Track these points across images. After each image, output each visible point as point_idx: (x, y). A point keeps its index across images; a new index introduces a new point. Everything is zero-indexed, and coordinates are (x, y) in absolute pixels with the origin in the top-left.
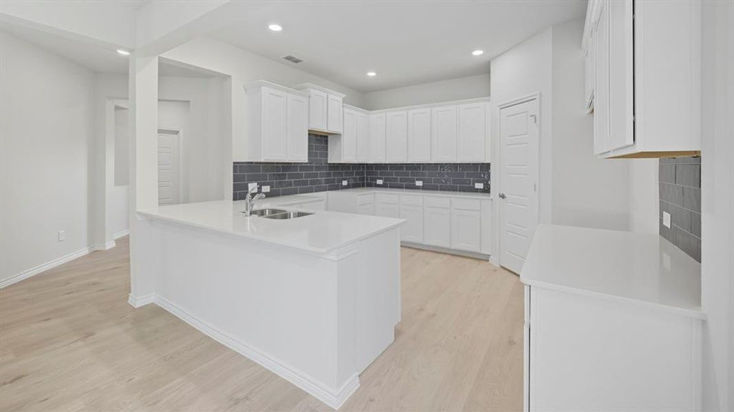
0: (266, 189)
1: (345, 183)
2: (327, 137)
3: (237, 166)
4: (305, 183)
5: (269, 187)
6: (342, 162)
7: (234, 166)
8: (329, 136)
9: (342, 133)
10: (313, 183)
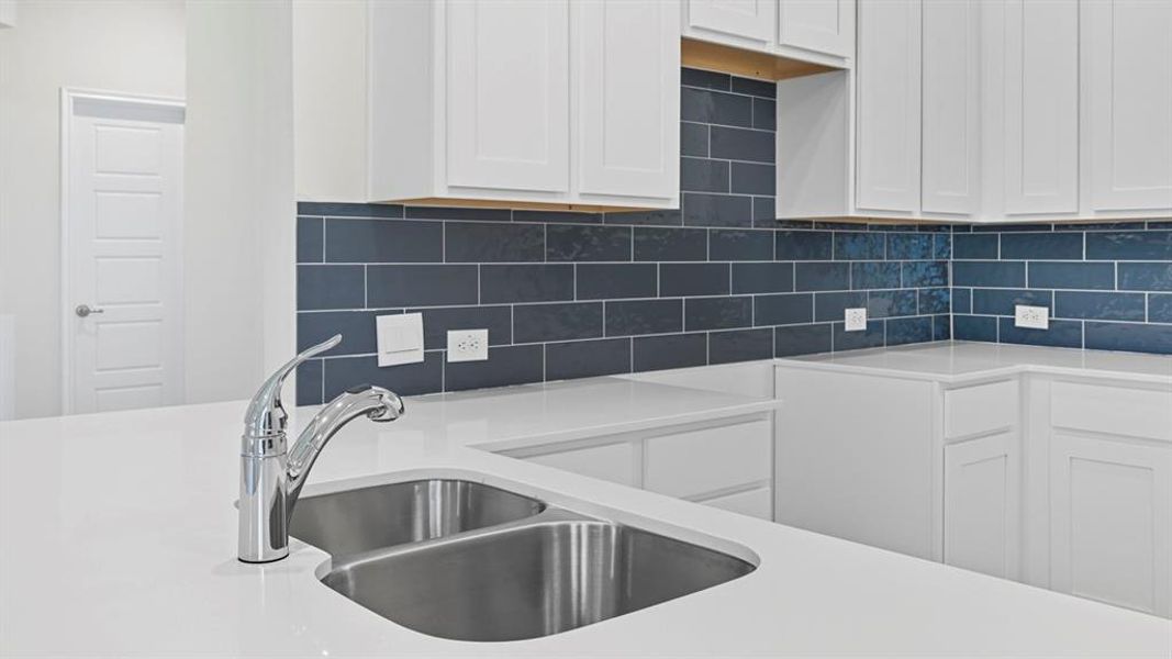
0: (467, 346)
1: (856, 319)
2: (771, 89)
3: (315, 224)
4: (663, 316)
5: (483, 334)
6: (852, 212)
7: (302, 225)
8: (783, 87)
9: (849, 64)
10: (703, 315)
